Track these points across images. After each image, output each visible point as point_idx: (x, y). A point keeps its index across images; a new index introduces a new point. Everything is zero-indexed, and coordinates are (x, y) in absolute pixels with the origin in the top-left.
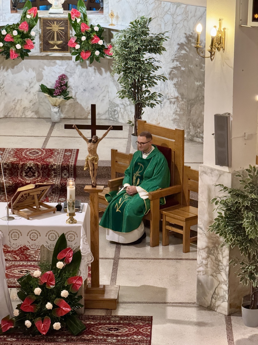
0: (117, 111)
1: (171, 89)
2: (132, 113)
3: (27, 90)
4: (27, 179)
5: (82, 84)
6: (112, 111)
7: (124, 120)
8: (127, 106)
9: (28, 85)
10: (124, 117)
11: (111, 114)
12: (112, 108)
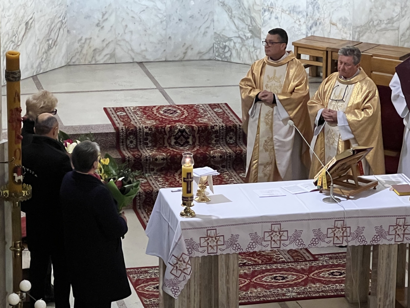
0: (228, 46)
1: (325, 12)
2: (255, 49)
3: (98, 23)
4: (181, 148)
5: (176, 12)
6: (220, 47)
7: (241, 59)
8: (247, 38)
9: (101, 16)
10: (242, 55)
11: (218, 51)
12: (219, 44)
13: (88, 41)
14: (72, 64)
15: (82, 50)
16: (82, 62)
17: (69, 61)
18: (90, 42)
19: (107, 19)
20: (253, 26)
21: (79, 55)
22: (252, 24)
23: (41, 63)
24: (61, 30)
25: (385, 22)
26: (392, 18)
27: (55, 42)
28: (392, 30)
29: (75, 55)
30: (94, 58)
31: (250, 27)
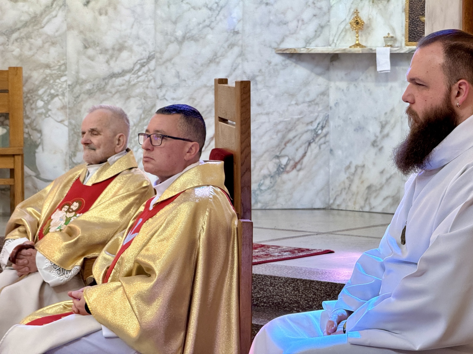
3: (375, 141)
9: (378, 129)
13: (359, 171)
14: (337, 208)
15: (350, 185)
16: (351, 207)
17: (331, 201)
18: (362, 172)
19: (387, 135)
21: (347, 193)
27: (296, 163)
29: (341, 193)
30: (368, 202)
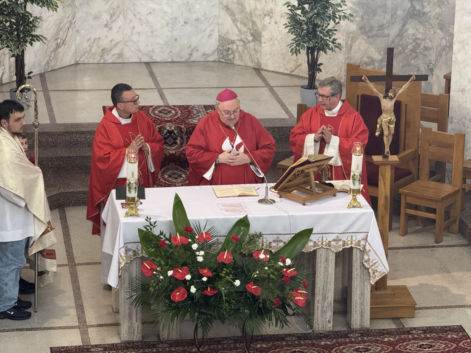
0: (231, 49)
2: (256, 53)
3: (106, 24)
5: (182, 15)
6: (224, 49)
7: (243, 61)
8: (249, 42)
9: (109, 18)
10: (244, 58)
11: (222, 53)
12: (223, 46)
13: (96, 41)
14: (82, 62)
15: (90, 49)
16: (91, 61)
17: (78, 59)
18: (99, 42)
19: (115, 20)
20: (254, 30)
21: (88, 54)
22: (253, 27)
23: (49, 61)
24: (70, 29)
25: (376, 29)
26: (383, 25)
27: (64, 41)
28: (382, 36)
29: (84, 54)
30: (102, 58)
31: (251, 31)
